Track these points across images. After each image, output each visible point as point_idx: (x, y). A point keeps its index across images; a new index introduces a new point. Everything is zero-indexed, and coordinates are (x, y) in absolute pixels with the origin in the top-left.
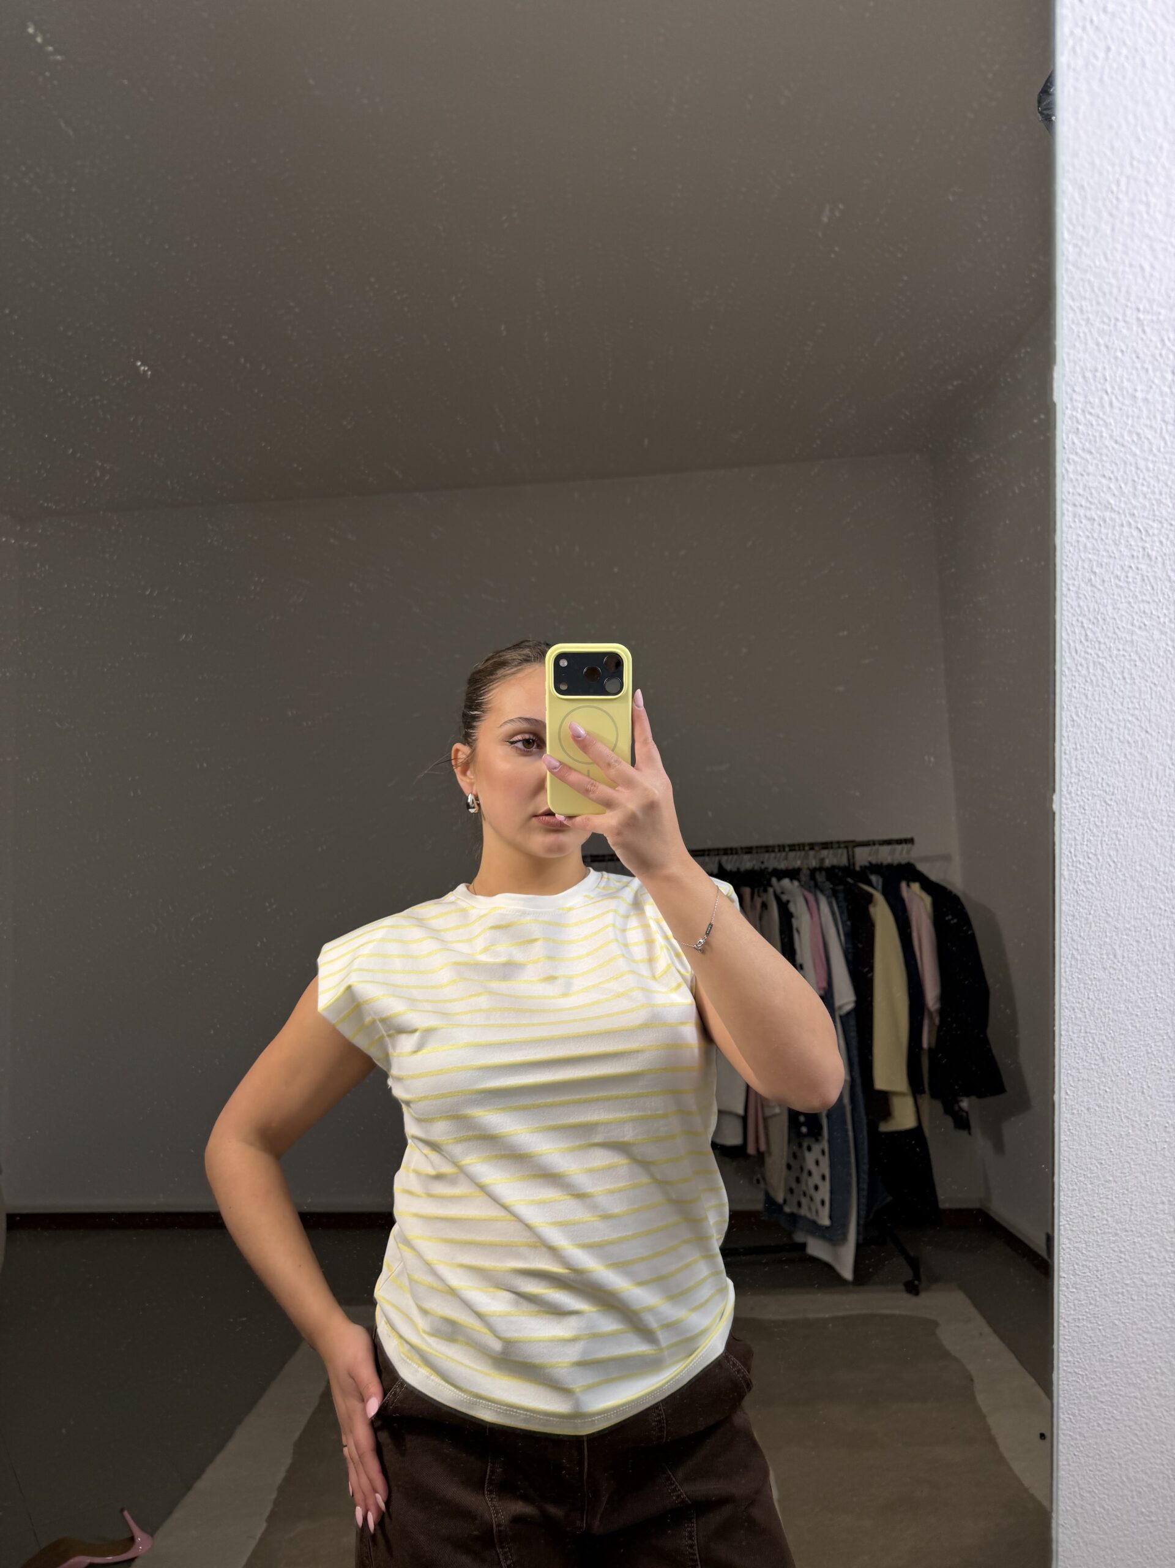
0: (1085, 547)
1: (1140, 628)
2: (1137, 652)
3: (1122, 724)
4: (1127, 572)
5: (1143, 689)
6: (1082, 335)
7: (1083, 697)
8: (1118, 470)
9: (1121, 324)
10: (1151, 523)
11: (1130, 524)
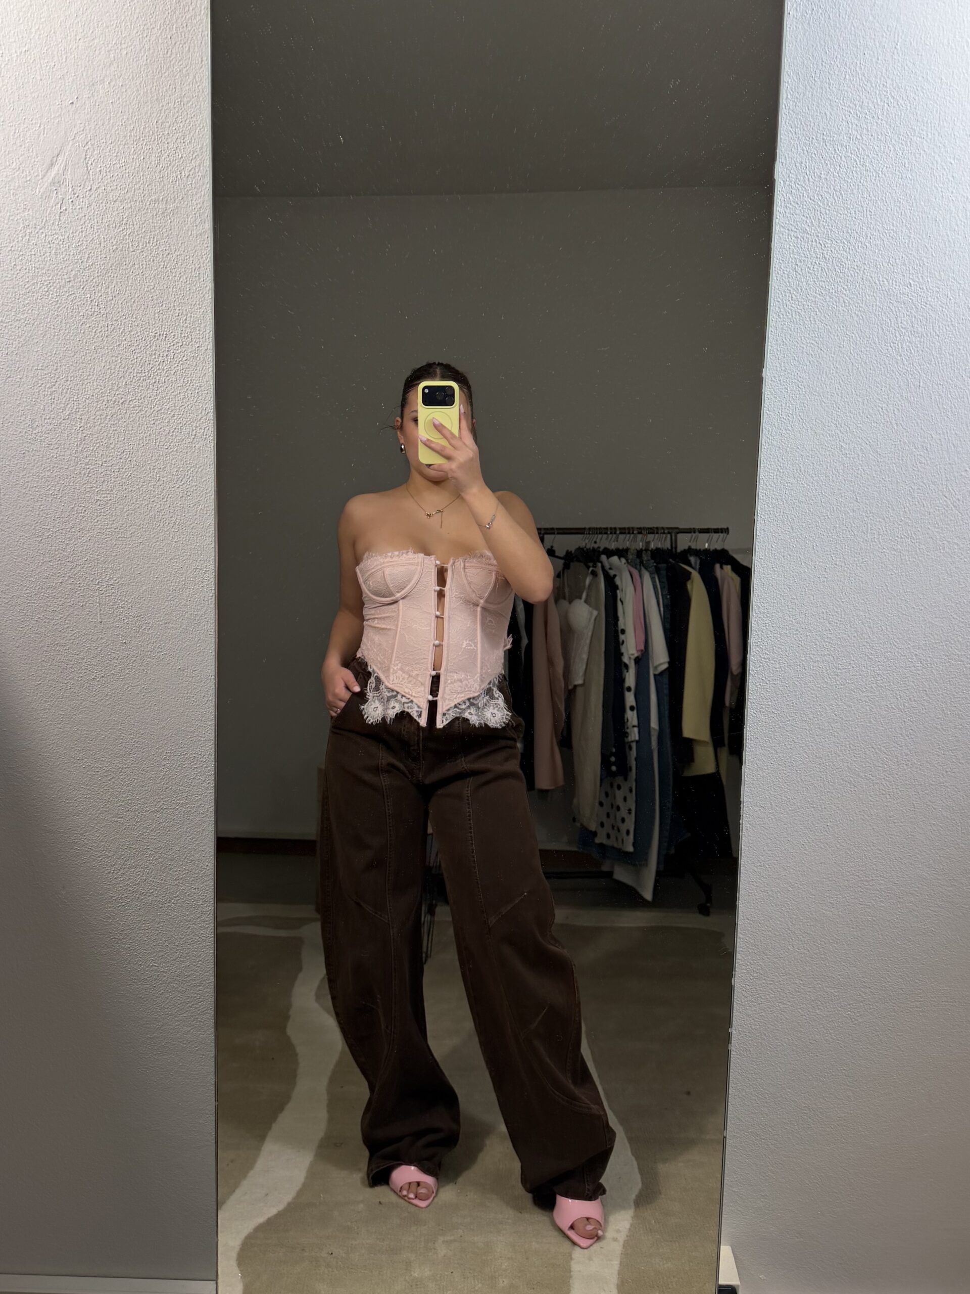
0: (793, 251)
1: (819, 295)
2: (817, 308)
3: (809, 345)
4: (814, 266)
5: (820, 327)
6: (795, 145)
7: (789, 329)
8: (811, 213)
9: (814, 141)
10: (827, 241)
11: (816, 241)
